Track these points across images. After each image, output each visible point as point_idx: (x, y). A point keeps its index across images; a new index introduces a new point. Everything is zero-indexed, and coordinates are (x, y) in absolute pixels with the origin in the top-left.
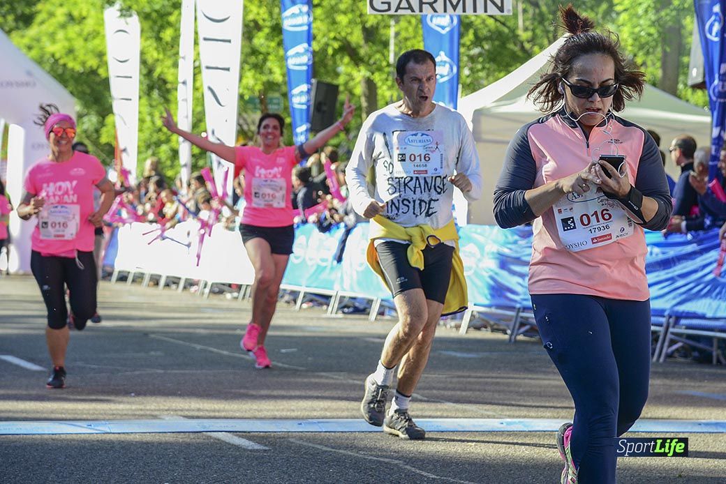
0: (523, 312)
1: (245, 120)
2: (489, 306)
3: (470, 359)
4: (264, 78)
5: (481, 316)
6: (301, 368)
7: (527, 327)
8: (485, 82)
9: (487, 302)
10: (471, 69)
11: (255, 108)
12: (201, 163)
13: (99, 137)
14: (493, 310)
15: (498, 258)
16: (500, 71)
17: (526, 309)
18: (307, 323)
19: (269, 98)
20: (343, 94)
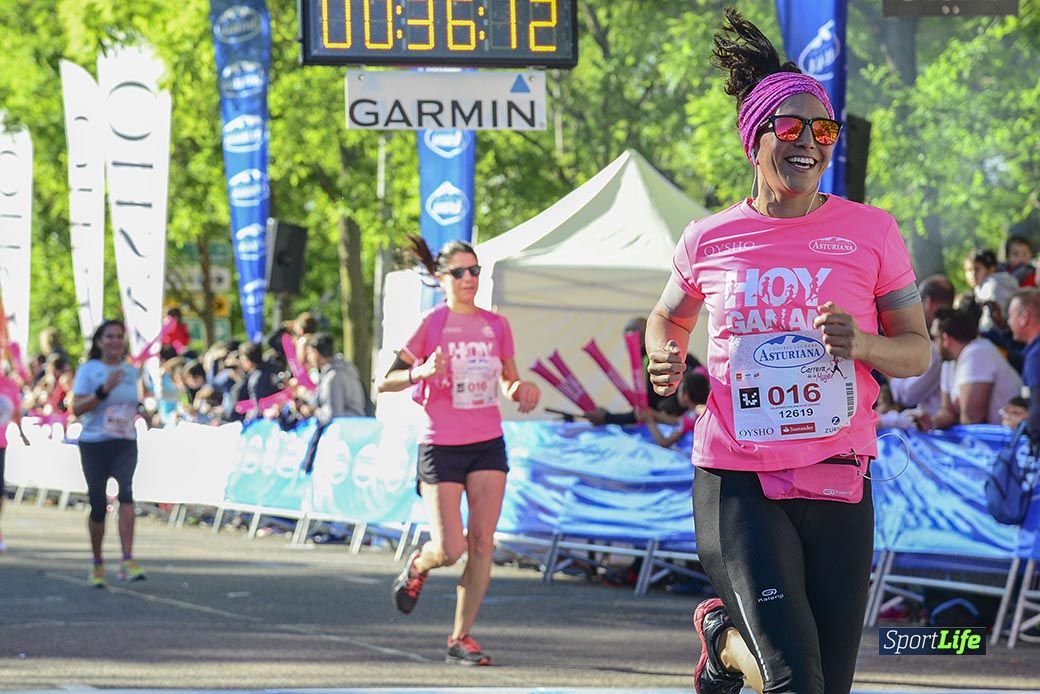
0: (563, 540)
1: (178, 276)
2: (516, 532)
3: (489, 605)
4: (204, 218)
5: (505, 547)
6: (255, 619)
7: (570, 561)
8: (509, 223)
10: (491, 206)
11: (193, 260)
14: (522, 538)
15: (528, 466)
16: (531, 209)
17: (567, 536)
18: (265, 557)
19: (211, 245)
20: (314, 241)
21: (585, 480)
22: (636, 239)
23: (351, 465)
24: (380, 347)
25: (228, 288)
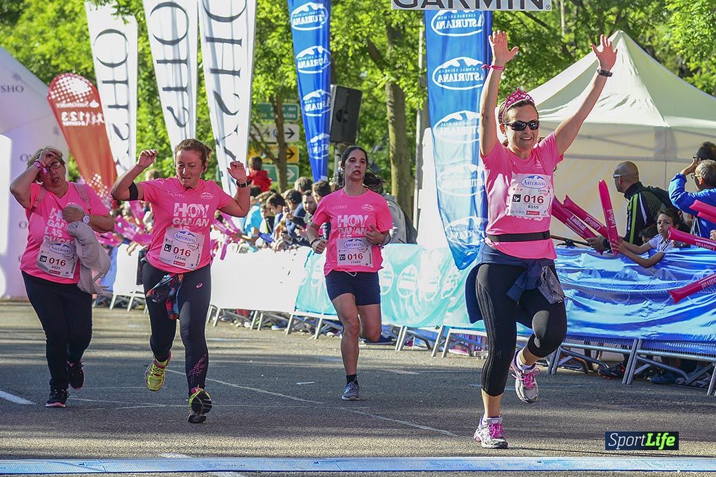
1: (257, 129)
4: (277, 84)
6: (318, 403)
7: (570, 357)
10: (507, 74)
11: (269, 117)
16: (540, 77)
18: (327, 354)
19: (284, 106)
20: (367, 102)
21: (582, 293)
22: (624, 101)
23: (395, 281)
24: (420, 187)
25: (298, 140)
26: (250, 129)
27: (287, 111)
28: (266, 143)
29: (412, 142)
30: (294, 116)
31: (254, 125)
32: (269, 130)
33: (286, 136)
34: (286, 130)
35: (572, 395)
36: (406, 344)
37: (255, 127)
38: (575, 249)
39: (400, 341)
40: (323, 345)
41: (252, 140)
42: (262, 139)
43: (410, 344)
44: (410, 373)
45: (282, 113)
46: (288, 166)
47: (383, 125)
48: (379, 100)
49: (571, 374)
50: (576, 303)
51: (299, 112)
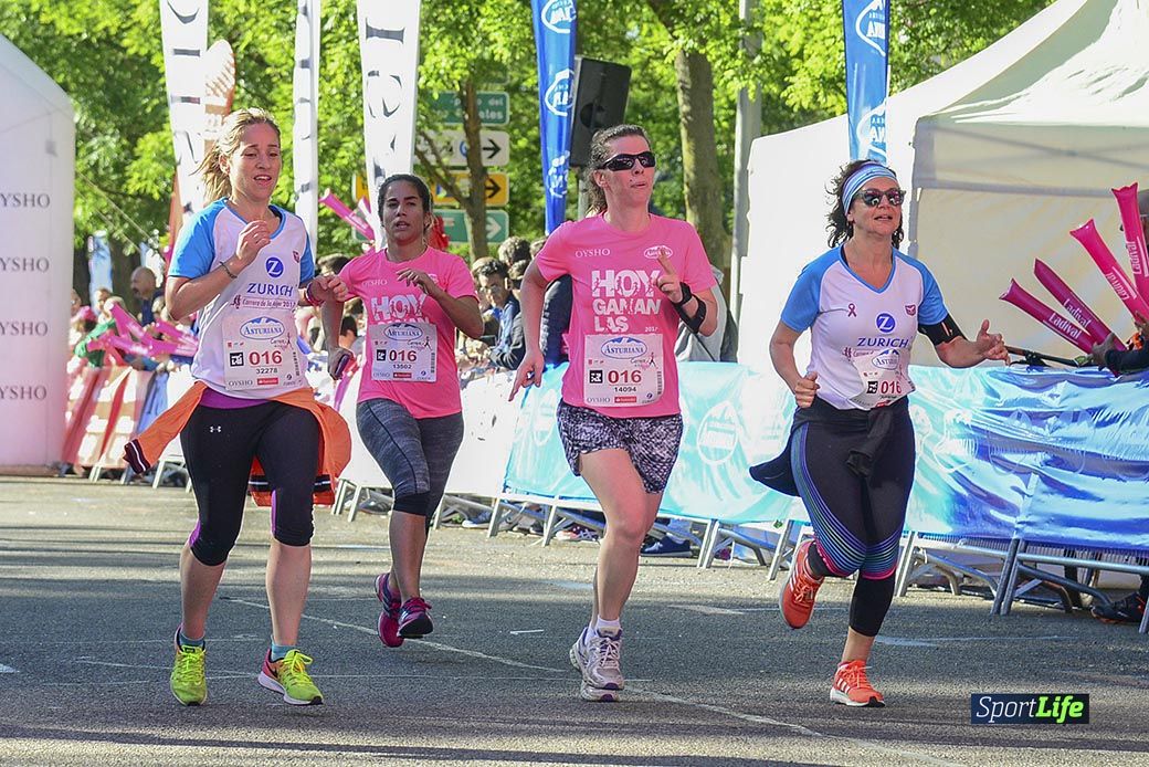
1: (430, 142)
2: (954, 538)
3: (910, 649)
4: (472, 55)
5: (935, 559)
6: (551, 670)
7: (1036, 582)
9: (947, 530)
11: (452, 118)
12: (338, 234)
13: (122, 181)
14: (961, 546)
15: (971, 436)
17: (1031, 543)
18: (566, 576)
19: (479, 96)
20: (639, 87)
21: (1059, 460)
22: (1140, 83)
24: (742, 253)
25: (507, 160)
26: (417, 142)
27: (485, 107)
28: (447, 168)
29: (725, 164)
30: (500, 116)
31: (423, 134)
32: (452, 143)
33: (484, 155)
34: (485, 143)
35: (1041, 654)
36: (717, 557)
37: (426, 138)
38: (1046, 372)
39: (706, 550)
40: (558, 558)
41: (418, 162)
42: (439, 161)
43: (724, 555)
44: (728, 611)
45: (476, 109)
46: (488, 212)
47: (669, 132)
48: (661, 83)
49: (1036, 614)
50: (1046, 480)
51: (508, 107)
